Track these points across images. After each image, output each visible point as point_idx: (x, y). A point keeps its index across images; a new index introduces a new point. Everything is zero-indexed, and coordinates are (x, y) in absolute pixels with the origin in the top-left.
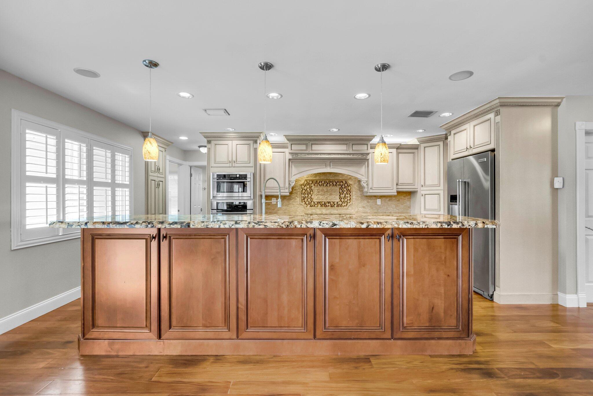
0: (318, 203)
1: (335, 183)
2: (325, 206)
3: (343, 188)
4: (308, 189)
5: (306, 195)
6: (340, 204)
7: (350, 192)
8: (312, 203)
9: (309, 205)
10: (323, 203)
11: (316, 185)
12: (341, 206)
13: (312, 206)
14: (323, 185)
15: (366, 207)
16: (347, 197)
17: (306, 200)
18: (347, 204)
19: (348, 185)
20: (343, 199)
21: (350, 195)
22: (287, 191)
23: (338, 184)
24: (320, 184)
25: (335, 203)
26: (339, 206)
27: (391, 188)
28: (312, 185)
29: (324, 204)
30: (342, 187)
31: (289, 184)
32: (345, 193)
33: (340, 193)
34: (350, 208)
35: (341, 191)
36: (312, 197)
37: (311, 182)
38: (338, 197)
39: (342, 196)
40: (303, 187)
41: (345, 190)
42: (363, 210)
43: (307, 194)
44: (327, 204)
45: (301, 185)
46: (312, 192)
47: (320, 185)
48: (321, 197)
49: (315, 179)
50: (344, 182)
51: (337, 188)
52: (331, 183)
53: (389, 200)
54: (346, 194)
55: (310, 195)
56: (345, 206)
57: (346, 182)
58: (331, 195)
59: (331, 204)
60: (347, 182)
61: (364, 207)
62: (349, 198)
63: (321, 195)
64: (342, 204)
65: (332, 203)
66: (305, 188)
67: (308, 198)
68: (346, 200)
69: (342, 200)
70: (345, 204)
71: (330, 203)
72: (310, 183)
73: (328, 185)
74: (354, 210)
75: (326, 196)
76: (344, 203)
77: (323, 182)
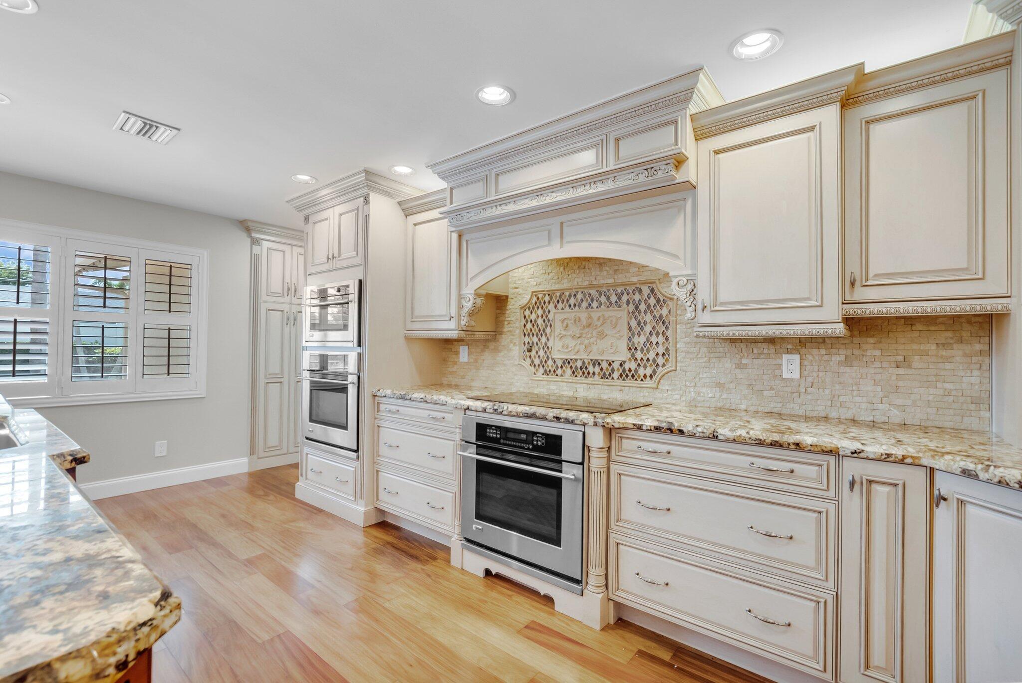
0: (564, 363)
1: (614, 298)
2: (584, 373)
3: (639, 312)
4: (540, 321)
5: (535, 339)
6: (630, 370)
7: (667, 328)
8: (550, 362)
9: (541, 370)
10: (579, 364)
11: (560, 305)
12: (633, 376)
13: (550, 371)
14: (579, 306)
15: (732, 386)
16: (654, 343)
17: (533, 353)
18: (655, 372)
19: (658, 301)
20: (642, 350)
21: (667, 339)
22: (452, 324)
23: (625, 298)
24: (572, 301)
25: (616, 365)
26: (627, 376)
27: (808, 299)
28: (551, 307)
29: (581, 368)
30: (637, 308)
31: (460, 307)
32: (648, 328)
33: (630, 329)
34: (665, 385)
35: (634, 324)
36: (550, 344)
37: (547, 298)
38: (623, 345)
39: (639, 340)
40: (527, 313)
41: (649, 317)
42: (718, 396)
43: (537, 335)
44: (591, 369)
45: (523, 308)
46: (548, 330)
47: (570, 306)
48: (572, 343)
49: (557, 287)
50: (646, 290)
51: (622, 314)
52: (603, 299)
53: (847, 361)
54: (651, 333)
55: (544, 339)
56: (648, 378)
57: (652, 290)
58: (602, 336)
59: (602, 369)
60: (656, 291)
61: (720, 385)
62: (661, 350)
63: (573, 337)
64: (636, 371)
65: (604, 365)
66: (533, 317)
67: (539, 349)
68: (652, 355)
69: (639, 355)
70: (649, 371)
71: (599, 364)
72: (545, 303)
73: (595, 304)
74: (681, 396)
75: (586, 342)
76: (645, 367)
77: (580, 296)
